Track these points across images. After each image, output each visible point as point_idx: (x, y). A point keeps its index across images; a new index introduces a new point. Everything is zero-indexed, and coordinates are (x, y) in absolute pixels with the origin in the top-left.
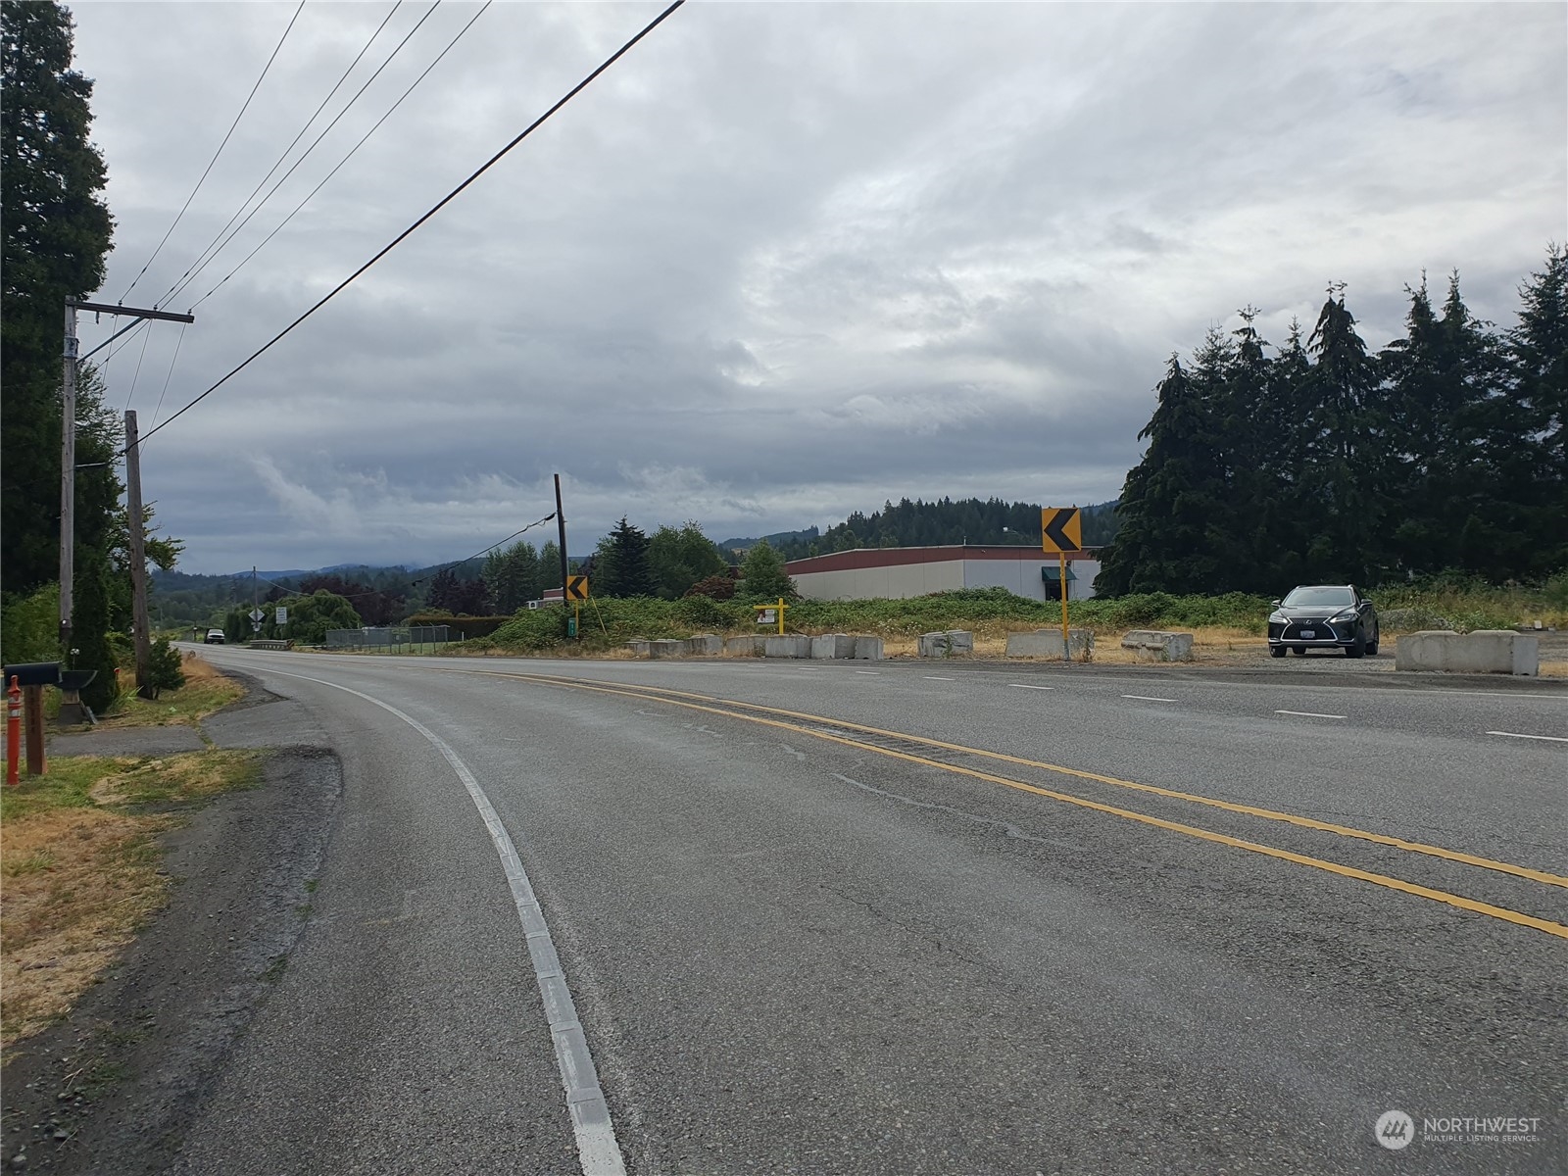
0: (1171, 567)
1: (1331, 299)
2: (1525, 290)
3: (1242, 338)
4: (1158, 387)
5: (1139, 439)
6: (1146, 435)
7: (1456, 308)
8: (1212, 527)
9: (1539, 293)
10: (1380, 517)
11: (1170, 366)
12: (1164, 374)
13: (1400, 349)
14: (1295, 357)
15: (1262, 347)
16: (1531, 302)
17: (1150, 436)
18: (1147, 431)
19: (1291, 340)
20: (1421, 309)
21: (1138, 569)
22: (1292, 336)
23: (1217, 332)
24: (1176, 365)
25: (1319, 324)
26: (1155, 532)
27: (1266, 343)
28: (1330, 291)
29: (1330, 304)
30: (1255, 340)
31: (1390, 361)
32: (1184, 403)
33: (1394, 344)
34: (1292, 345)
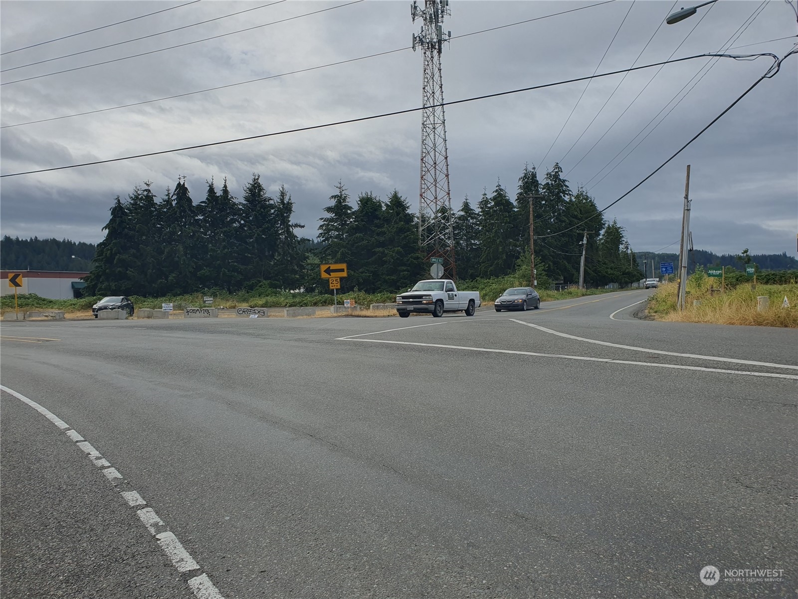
0: (113, 285)
1: (179, 182)
2: (245, 188)
3: (145, 193)
4: (110, 210)
5: (102, 230)
6: (106, 229)
7: (225, 191)
8: (131, 269)
9: (250, 190)
10: (193, 268)
11: (116, 201)
12: (113, 204)
13: (204, 204)
14: (168, 202)
15: (154, 197)
16: (247, 193)
17: (107, 230)
18: (106, 228)
19: (167, 195)
20: (211, 190)
21: (99, 285)
22: (167, 194)
23: (138, 188)
24: (119, 201)
25: (175, 191)
26: (107, 270)
27: (155, 196)
28: (180, 178)
29: (179, 184)
30: (150, 194)
31: (200, 209)
32: (121, 217)
33: (201, 202)
34: (167, 197)
